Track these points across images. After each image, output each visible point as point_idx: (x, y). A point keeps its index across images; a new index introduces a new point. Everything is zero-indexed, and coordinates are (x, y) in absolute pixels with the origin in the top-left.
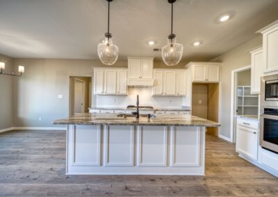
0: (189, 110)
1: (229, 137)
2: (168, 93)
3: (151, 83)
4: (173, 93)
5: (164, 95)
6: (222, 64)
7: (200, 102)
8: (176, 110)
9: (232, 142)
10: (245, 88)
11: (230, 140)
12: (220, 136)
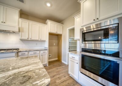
0: (46, 50)
1: (66, 62)
2: (33, 39)
3: (16, 30)
4: (38, 39)
5: (30, 39)
6: (64, 25)
7: (54, 44)
8: (38, 50)
9: (67, 64)
10: (72, 38)
11: (66, 63)
12: (63, 62)
